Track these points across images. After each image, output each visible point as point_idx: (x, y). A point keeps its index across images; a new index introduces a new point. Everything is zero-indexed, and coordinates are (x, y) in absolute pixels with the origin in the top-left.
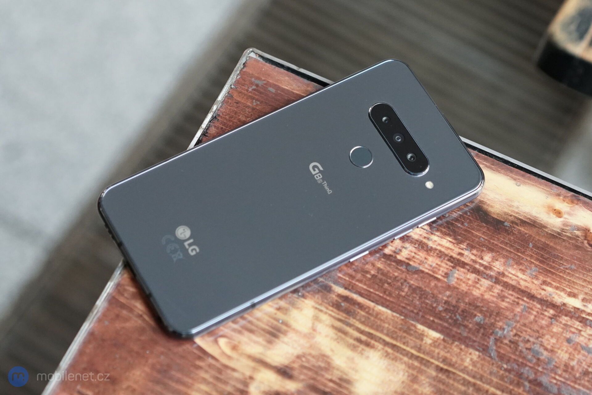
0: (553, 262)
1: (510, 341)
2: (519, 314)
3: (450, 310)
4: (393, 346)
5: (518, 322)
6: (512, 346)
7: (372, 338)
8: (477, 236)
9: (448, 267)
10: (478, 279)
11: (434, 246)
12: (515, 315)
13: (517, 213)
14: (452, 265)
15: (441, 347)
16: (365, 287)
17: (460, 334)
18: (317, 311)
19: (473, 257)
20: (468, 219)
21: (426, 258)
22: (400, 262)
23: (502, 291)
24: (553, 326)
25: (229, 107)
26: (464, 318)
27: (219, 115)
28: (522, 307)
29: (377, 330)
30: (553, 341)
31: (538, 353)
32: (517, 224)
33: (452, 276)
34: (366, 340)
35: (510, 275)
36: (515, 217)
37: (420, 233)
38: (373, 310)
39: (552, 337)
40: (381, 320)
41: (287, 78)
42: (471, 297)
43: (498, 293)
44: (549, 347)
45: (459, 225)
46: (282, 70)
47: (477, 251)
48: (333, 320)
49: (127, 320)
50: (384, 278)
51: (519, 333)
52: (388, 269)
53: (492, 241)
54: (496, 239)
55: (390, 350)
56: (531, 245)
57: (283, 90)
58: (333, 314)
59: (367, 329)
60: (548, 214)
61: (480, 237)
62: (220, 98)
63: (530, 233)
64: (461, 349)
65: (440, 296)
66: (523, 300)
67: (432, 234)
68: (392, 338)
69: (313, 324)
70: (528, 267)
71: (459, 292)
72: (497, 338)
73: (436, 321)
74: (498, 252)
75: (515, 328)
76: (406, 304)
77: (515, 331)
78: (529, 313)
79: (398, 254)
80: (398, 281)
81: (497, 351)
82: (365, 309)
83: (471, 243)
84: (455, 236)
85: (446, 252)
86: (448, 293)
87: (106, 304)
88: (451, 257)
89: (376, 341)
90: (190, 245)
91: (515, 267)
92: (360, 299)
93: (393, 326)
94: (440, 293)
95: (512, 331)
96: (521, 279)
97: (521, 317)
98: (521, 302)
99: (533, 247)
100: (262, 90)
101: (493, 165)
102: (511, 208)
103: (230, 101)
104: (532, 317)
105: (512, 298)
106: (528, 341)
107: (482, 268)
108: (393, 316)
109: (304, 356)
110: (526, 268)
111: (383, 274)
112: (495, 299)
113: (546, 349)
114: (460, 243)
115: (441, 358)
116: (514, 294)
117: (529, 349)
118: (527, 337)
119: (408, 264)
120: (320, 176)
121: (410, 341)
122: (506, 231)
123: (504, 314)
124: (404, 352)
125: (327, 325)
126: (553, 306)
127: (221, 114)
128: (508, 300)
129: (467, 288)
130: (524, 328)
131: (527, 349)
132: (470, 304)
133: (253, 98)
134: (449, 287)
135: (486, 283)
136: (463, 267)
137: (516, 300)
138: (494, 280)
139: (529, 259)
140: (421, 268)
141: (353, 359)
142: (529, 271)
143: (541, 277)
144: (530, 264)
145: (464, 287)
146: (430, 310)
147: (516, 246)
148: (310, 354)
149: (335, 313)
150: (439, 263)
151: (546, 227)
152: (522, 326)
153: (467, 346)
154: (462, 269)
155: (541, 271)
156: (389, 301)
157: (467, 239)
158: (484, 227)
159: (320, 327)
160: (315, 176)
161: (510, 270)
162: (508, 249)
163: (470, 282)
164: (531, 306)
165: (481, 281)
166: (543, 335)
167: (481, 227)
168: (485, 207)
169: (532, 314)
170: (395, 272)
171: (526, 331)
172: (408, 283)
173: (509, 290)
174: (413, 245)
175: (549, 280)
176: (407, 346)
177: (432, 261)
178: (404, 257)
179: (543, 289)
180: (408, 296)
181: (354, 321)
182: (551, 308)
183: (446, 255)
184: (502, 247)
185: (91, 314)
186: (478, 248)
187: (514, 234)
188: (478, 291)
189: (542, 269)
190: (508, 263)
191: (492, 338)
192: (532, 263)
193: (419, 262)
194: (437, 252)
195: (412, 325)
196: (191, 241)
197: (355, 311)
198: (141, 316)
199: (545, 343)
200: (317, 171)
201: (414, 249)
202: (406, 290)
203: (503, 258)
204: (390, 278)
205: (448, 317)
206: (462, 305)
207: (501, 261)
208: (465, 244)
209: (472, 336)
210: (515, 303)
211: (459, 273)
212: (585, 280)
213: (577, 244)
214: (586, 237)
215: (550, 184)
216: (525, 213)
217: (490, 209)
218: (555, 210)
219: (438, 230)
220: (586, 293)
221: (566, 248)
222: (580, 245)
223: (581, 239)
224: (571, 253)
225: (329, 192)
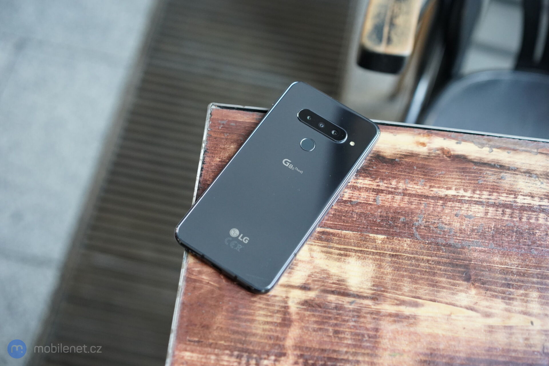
0: (431, 173)
1: (424, 226)
2: (424, 209)
3: (385, 219)
4: (361, 251)
5: (425, 214)
6: (427, 229)
7: (347, 251)
8: (383, 172)
9: (374, 195)
10: (393, 197)
11: (361, 186)
12: (421, 210)
13: (401, 152)
14: (376, 193)
15: (388, 242)
16: (331, 223)
17: (395, 231)
18: (310, 246)
19: (386, 185)
20: (375, 164)
21: (359, 195)
22: (345, 202)
23: (409, 199)
24: (445, 210)
25: (211, 142)
26: (394, 222)
27: (208, 149)
28: (424, 205)
29: (348, 245)
30: (448, 218)
31: (442, 228)
32: (403, 158)
33: (378, 200)
34: (344, 253)
35: (411, 189)
36: (401, 154)
37: (353, 181)
38: (341, 234)
39: (447, 216)
40: (348, 238)
41: (239, 114)
42: (393, 208)
43: (407, 201)
44: (447, 222)
45: (371, 169)
46: (234, 111)
47: (387, 181)
48: (320, 248)
49: (201, 288)
50: (340, 214)
51: (428, 220)
52: (341, 208)
53: (393, 172)
54: (394, 170)
55: (360, 254)
56: (415, 168)
57: (240, 122)
58: (320, 244)
59: (342, 247)
60: (418, 146)
61: (385, 172)
62: (205, 138)
63: (412, 161)
64: (399, 240)
65: (376, 214)
66: (423, 201)
67: (358, 179)
68: (358, 247)
69: (310, 254)
70: (418, 181)
71: (386, 208)
72: (416, 227)
73: (379, 228)
74: (398, 177)
75: (424, 218)
76: (358, 224)
77: (425, 220)
78: (429, 207)
79: (343, 197)
80: (349, 213)
81: (419, 234)
82: (336, 235)
83: (382, 177)
84: (371, 176)
85: (370, 187)
86: (380, 210)
87: (185, 283)
88: (373, 189)
89: (350, 252)
91: (411, 183)
92: (331, 231)
93: (356, 240)
94: (375, 212)
95: (423, 220)
96: (417, 189)
97: (425, 210)
98: (422, 202)
99: (417, 168)
100: (227, 126)
102: (396, 150)
103: (211, 139)
104: (432, 209)
105: (416, 201)
106: (434, 223)
107: (393, 190)
108: (354, 234)
109: (312, 275)
111: (339, 212)
112: (407, 205)
113: (446, 224)
114: (375, 179)
115: (390, 249)
116: (416, 199)
117: (437, 227)
118: (433, 221)
119: (351, 201)
120: (291, 166)
121: (369, 245)
122: (399, 164)
123: (415, 212)
124: (368, 253)
125: (318, 252)
126: (441, 198)
127: (209, 148)
128: (414, 203)
129: (389, 204)
130: (429, 216)
131: (435, 228)
132: (394, 213)
133: (223, 133)
134: (379, 207)
135: (398, 198)
136: (383, 193)
137: (419, 202)
138: (402, 195)
139: (417, 176)
140: (359, 201)
141: (341, 266)
142: (420, 183)
143: (427, 184)
144: (419, 178)
145: (387, 204)
146: (373, 223)
147: (407, 171)
148: (315, 272)
149: (321, 243)
150: (368, 195)
151: (419, 155)
152: (428, 215)
153: (402, 237)
154: (382, 194)
155: (426, 180)
156: (348, 226)
157: (378, 176)
158: (385, 166)
159: (315, 254)
160: (289, 167)
161: (409, 185)
162: (403, 174)
163: (390, 200)
164: (428, 202)
165: (395, 197)
166: (441, 217)
167: (383, 166)
168: (381, 154)
169: (431, 207)
170: (345, 208)
171: (431, 218)
172: (355, 212)
173: (413, 197)
174: (349, 189)
175: (432, 184)
176: (369, 249)
177: (364, 195)
178: (347, 198)
179: (431, 191)
180: (358, 219)
181: (333, 244)
182: (440, 200)
183: (370, 189)
184: (399, 174)
185: (178, 292)
186: (386, 179)
187: (403, 164)
188: (395, 204)
189: (426, 179)
190: (406, 182)
191: (414, 228)
192: (420, 177)
193: (356, 198)
194: (365, 188)
195: (367, 235)
197: (331, 238)
198: (208, 283)
199: (444, 221)
200: (288, 164)
201: (351, 192)
202: (355, 216)
203: (403, 180)
204: (344, 212)
205: (385, 224)
206: (390, 215)
207: (402, 182)
208: (379, 179)
209: (402, 231)
210: (419, 204)
211: (381, 197)
212: (453, 178)
213: (440, 159)
214: (443, 153)
215: (412, 129)
216: (405, 150)
217: (385, 154)
218: (421, 143)
219: (360, 176)
220: (456, 185)
221: (435, 163)
222: (442, 158)
223: (441, 155)
224: (439, 165)
225: (301, 172)
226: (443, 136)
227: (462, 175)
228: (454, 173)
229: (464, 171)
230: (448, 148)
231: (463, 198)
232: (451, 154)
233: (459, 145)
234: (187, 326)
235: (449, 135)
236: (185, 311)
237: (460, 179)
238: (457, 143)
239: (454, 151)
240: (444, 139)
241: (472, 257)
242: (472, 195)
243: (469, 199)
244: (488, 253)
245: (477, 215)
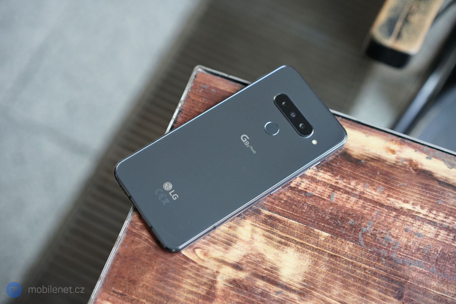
0: (393, 183)
1: (371, 234)
2: (375, 217)
3: (334, 218)
4: (302, 244)
5: (375, 221)
6: (373, 237)
7: (288, 240)
8: (345, 171)
9: (330, 191)
10: (349, 197)
11: (320, 179)
12: (372, 217)
13: (368, 154)
14: (332, 190)
15: (330, 241)
16: (281, 209)
17: (341, 232)
18: (253, 226)
19: (344, 184)
20: (339, 160)
21: (316, 187)
22: (300, 191)
23: (364, 203)
24: (396, 222)
25: (189, 104)
26: (342, 222)
27: (183, 110)
28: (376, 212)
29: (291, 235)
30: (397, 231)
31: (388, 239)
32: (369, 161)
33: (333, 197)
34: (285, 242)
35: (368, 193)
36: (368, 157)
37: (311, 172)
38: (287, 222)
39: (396, 229)
40: (293, 228)
41: (222, 82)
42: (346, 209)
43: (361, 205)
44: (395, 235)
45: (334, 165)
46: (218, 78)
47: (347, 180)
48: (263, 231)
49: (139, 243)
50: (292, 202)
51: (376, 228)
52: (294, 196)
53: (355, 173)
54: (357, 171)
55: (299, 247)
56: (378, 173)
57: (221, 90)
58: (263, 228)
59: (285, 235)
60: (387, 152)
61: (348, 171)
62: (183, 98)
63: (377, 166)
64: (342, 242)
65: (327, 210)
66: (377, 208)
67: (318, 172)
68: (300, 239)
69: (252, 235)
70: (378, 187)
71: (338, 206)
72: (363, 232)
73: (326, 225)
74: (359, 179)
75: (373, 225)
76: (307, 217)
77: (373, 227)
78: (381, 215)
79: (299, 186)
80: (301, 203)
81: (364, 241)
82: (282, 222)
83: (342, 175)
84: (332, 172)
85: (328, 182)
86: (331, 208)
87: (125, 235)
88: (331, 185)
89: (290, 242)
90: (173, 194)
91: (370, 187)
92: (279, 217)
93: (300, 232)
94: (326, 208)
95: (371, 227)
96: (374, 195)
97: (376, 218)
98: (376, 209)
99: (380, 174)
100: (207, 91)
101: (351, 125)
102: (364, 151)
103: (189, 100)
104: (383, 218)
105: (370, 207)
106: (382, 233)
107: (350, 190)
108: (300, 225)
109: (248, 256)
110: (377, 188)
111: (291, 200)
112: (360, 209)
113: (393, 237)
114: (336, 176)
115: (330, 249)
116: (371, 204)
117: (383, 238)
118: (381, 230)
119: (306, 192)
120: (248, 143)
121: (311, 240)
122: (363, 166)
123: (366, 218)
124: (308, 247)
125: (260, 235)
126: (395, 209)
127: (184, 109)
128: (368, 209)
129: (343, 203)
130: (379, 225)
131: (382, 238)
132: (345, 213)
133: (202, 97)
134: (331, 204)
135: (353, 199)
136: (339, 191)
137: (373, 208)
138: (358, 197)
139: (378, 182)
140: (314, 194)
141: (278, 254)
142: (378, 189)
143: (386, 192)
144: (379, 185)
145: (340, 203)
146: (321, 219)
147: (370, 174)
148: (251, 254)
149: (264, 227)
150: (324, 189)
151: (386, 161)
152: (378, 224)
153: (346, 239)
154: (338, 192)
155: (386, 188)
156: (296, 216)
157: (339, 173)
158: (350, 164)
159: (256, 236)
160: (245, 143)
161: (367, 190)
162: (365, 177)
163: (344, 200)
164: (382, 211)
165: (350, 198)
166: (390, 228)
167: (347, 164)
168: (349, 152)
169: (383, 216)
170: (298, 197)
171: (380, 227)
172: (307, 204)
173: (368, 202)
174: (307, 180)
175: (391, 194)
176: (310, 243)
177: (320, 188)
178: (303, 188)
179: (388, 200)
180: (307, 212)
181: (277, 230)
182: (394, 211)
183: (328, 184)
184: (361, 176)
185: (116, 242)
186: (346, 178)
187: (368, 167)
188: (349, 205)
189: (386, 187)
190: (366, 186)
191: (360, 233)
192: (380, 184)
193: (312, 190)
194: (323, 182)
195: (311, 229)
196: (173, 191)
197: (276, 224)
198: (147, 240)
199: (392, 233)
200: (246, 140)
201: (308, 182)
202: (306, 208)
203: (363, 183)
204: (296, 201)
205: (332, 222)
206: (340, 215)
207: (361, 185)
208: (339, 176)
209: (348, 233)
210: (372, 210)
211: (337, 195)
212: (413, 192)
213: (406, 170)
214: (411, 165)
215: (386, 134)
216: (373, 153)
217: (352, 153)
218: (391, 150)
219: (322, 169)
220: (414, 200)
221: (400, 173)
222: (407, 170)
223: (408, 166)
224: (403, 175)
225: (254, 152)
226: (415, 148)
227: (423, 191)
228: (416, 188)
229: (426, 187)
230: (417, 161)
231: (418, 215)
232: (418, 167)
233: (428, 160)
234: (116, 276)
235: (421, 148)
236: (118, 262)
237: (420, 194)
238: (427, 158)
239: (422, 165)
240: (416, 151)
241: (410, 276)
242: (427, 214)
243: (424, 217)
244: (427, 275)
245: (427, 235)
